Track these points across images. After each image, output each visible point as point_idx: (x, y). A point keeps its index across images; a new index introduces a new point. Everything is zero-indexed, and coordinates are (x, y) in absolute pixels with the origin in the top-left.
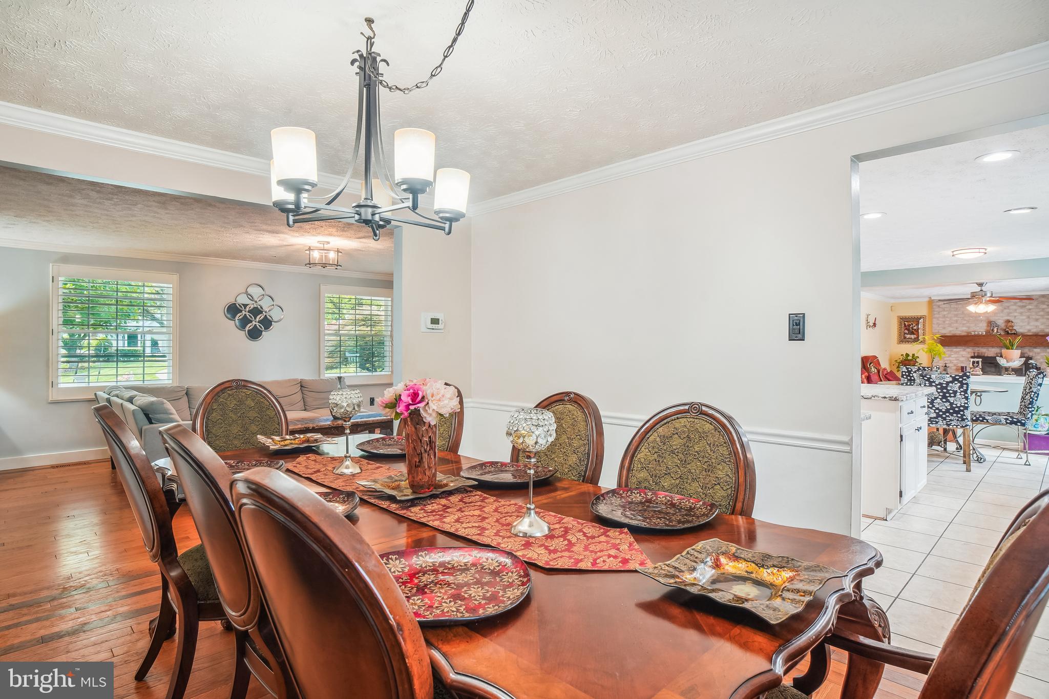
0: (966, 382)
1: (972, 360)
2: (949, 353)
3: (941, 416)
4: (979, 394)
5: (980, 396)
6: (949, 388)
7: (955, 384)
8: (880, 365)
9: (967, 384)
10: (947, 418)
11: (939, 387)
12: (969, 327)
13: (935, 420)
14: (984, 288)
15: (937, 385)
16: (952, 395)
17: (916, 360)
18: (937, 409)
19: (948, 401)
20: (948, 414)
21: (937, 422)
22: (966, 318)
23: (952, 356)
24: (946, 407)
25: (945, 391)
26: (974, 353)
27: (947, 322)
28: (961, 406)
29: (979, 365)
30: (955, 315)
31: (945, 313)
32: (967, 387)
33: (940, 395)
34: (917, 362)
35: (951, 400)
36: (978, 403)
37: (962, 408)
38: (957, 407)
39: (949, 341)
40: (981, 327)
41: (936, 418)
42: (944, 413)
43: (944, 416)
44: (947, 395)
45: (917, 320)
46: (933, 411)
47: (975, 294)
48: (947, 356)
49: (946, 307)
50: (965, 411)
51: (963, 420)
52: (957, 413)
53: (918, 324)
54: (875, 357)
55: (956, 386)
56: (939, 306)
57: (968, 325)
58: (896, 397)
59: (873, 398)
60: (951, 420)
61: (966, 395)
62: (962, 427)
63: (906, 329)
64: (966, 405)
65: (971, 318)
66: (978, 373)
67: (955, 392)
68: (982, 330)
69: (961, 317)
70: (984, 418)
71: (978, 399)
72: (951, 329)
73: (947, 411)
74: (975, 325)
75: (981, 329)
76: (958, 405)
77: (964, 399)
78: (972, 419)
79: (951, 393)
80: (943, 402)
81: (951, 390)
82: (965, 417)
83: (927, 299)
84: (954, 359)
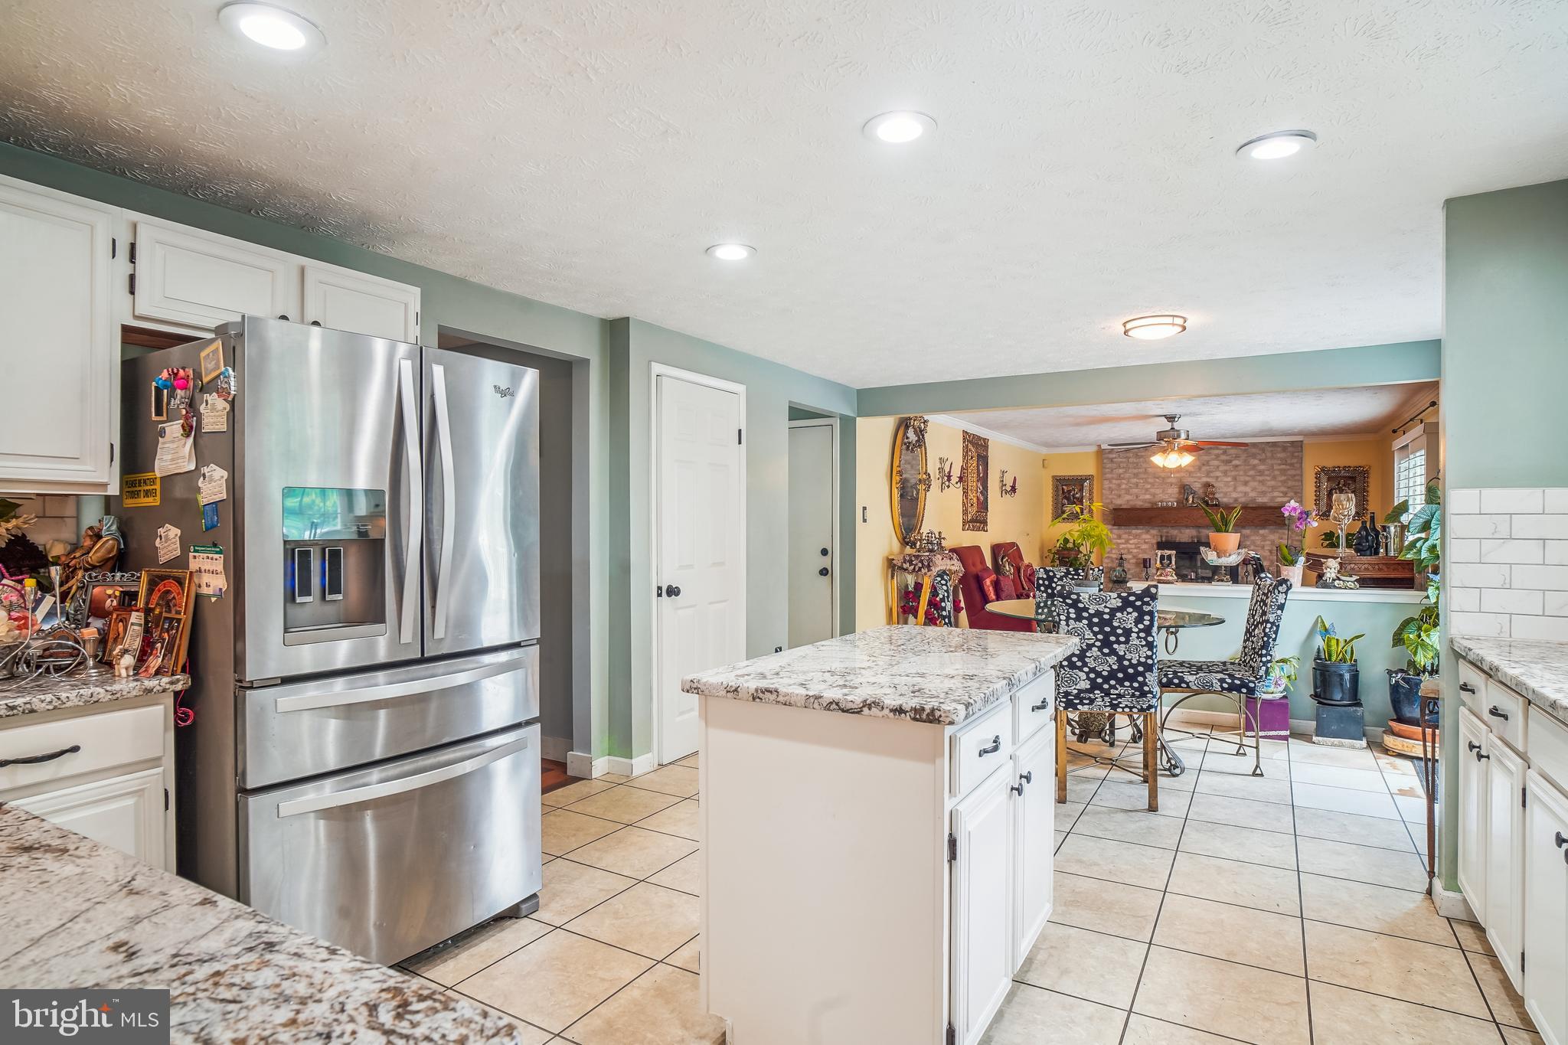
0: (1149, 608)
1: (1159, 553)
2: (1125, 536)
3: (1099, 687)
4: (1173, 630)
5: (1174, 633)
6: (1115, 624)
7: (1128, 613)
8: (1022, 559)
9: (1151, 613)
10: (1112, 691)
11: (1096, 620)
12: (1154, 495)
13: (1087, 695)
14: (1176, 426)
15: (1092, 616)
16: (1122, 639)
17: (1078, 548)
18: (1093, 670)
19: (1114, 652)
20: (1113, 682)
21: (1092, 701)
22: (1150, 480)
23: (1131, 542)
24: (1110, 666)
25: (1107, 629)
26: (1161, 537)
27: (1123, 486)
28: (1140, 663)
29: (1171, 563)
30: (1134, 474)
31: (1121, 471)
32: (1152, 621)
33: (1097, 640)
34: (1081, 552)
35: (1121, 649)
36: (1171, 648)
37: (1141, 669)
38: (1131, 666)
39: (1123, 517)
40: (1171, 494)
41: (1090, 691)
42: (1106, 680)
43: (1106, 686)
44: (1113, 639)
45: (1079, 481)
46: (1083, 676)
47: (1163, 435)
48: (1123, 541)
49: (1121, 462)
50: (1147, 675)
51: (1144, 694)
52: (1132, 678)
53: (1081, 490)
54: (1013, 544)
55: (1128, 618)
56: (1112, 460)
57: (1152, 490)
58: (933, 710)
59: (866, 710)
60: (1120, 696)
61: (1150, 639)
62: (1142, 710)
63: (1065, 498)
64: (1150, 662)
65: (1157, 480)
66: (1170, 578)
67: (1127, 633)
68: (1171, 500)
69: (1142, 479)
70: (1182, 680)
71: (1172, 638)
72: (1128, 497)
73: (1112, 674)
74: (1163, 491)
75: (1169, 496)
76: (1134, 662)
77: (1146, 649)
78: (1160, 682)
79: (1120, 635)
80: (1105, 655)
81: (1119, 627)
82: (1146, 688)
83: (1094, 449)
84: (1133, 546)
